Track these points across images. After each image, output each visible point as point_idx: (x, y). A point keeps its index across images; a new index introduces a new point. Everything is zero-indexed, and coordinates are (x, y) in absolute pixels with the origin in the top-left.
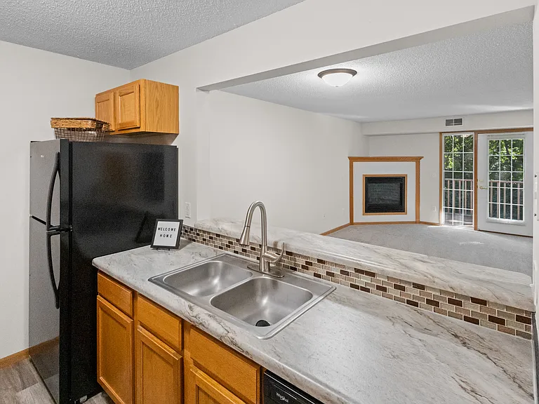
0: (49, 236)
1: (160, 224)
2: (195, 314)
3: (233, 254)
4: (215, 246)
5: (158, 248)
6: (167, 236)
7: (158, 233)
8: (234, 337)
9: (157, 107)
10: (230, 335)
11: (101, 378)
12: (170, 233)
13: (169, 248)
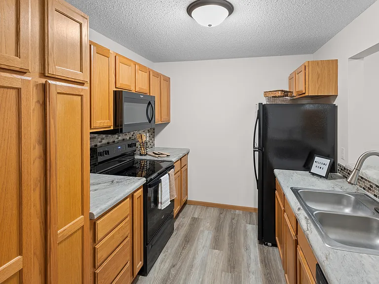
0: (254, 151)
1: (317, 159)
2: (298, 213)
3: (372, 196)
4: (360, 186)
5: (313, 174)
6: (320, 168)
7: (315, 164)
8: (309, 234)
9: (318, 78)
10: (308, 232)
11: (276, 238)
12: (322, 166)
13: (321, 177)
